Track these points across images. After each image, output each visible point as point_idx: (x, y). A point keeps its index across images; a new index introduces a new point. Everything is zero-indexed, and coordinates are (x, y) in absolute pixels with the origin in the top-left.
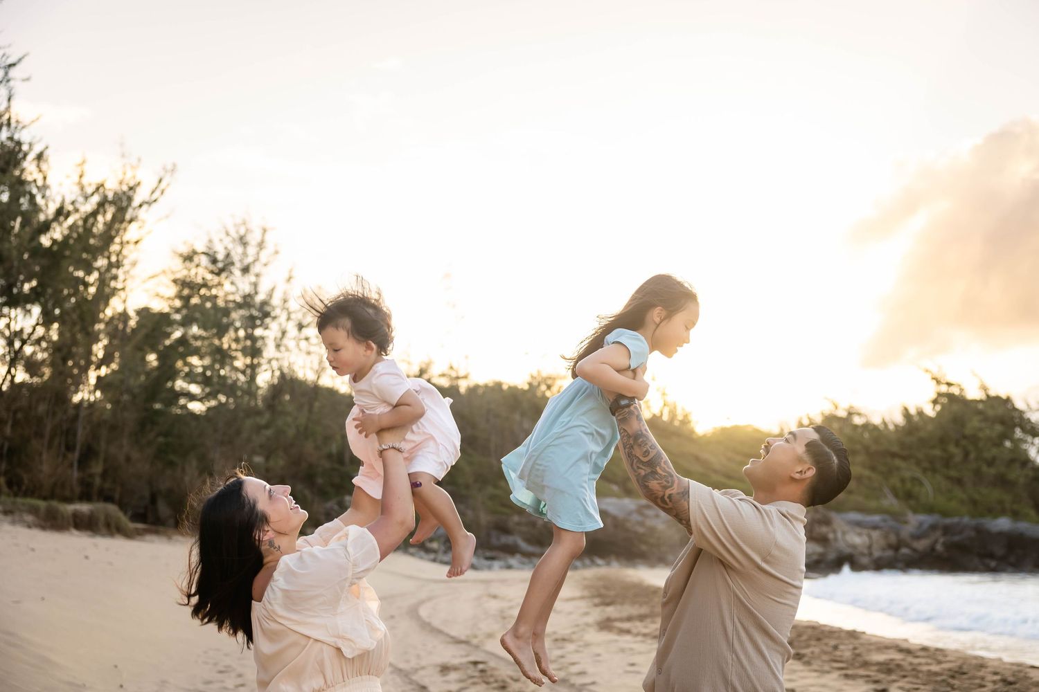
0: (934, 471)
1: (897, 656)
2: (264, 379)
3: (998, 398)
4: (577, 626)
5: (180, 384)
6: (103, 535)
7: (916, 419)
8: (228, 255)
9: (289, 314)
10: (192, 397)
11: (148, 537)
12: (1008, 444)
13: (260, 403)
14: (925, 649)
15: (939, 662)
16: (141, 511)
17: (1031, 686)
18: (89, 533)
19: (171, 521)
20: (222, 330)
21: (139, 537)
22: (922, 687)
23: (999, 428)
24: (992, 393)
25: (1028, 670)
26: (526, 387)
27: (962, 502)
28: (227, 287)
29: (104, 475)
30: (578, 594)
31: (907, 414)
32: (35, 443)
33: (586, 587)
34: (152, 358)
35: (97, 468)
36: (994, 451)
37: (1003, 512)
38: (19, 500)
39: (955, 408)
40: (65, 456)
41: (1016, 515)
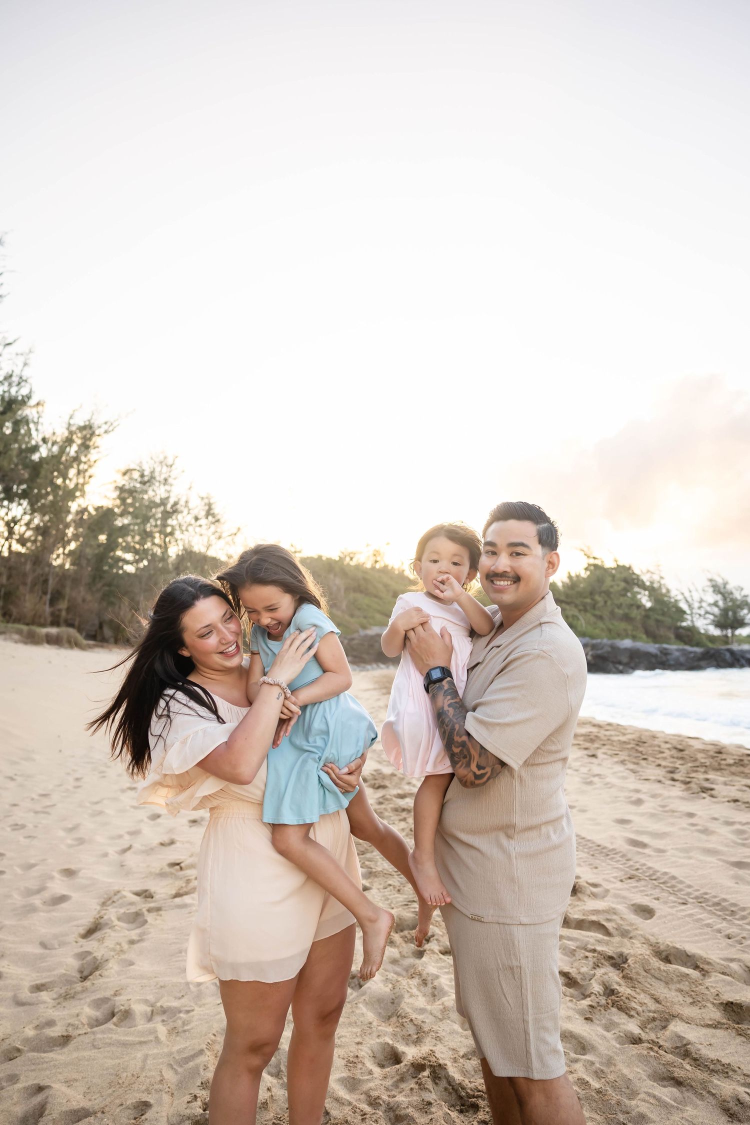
0: (586, 611)
1: (595, 730)
2: (174, 551)
3: (624, 567)
4: (373, 708)
5: (119, 553)
6: (66, 648)
7: (575, 579)
8: (152, 472)
9: (189, 510)
10: (127, 562)
11: (97, 650)
12: (629, 594)
13: (170, 566)
14: (610, 724)
15: (624, 734)
16: (93, 633)
17: (696, 753)
18: (57, 646)
19: (112, 640)
20: (146, 519)
21: (90, 650)
22: (620, 753)
23: (623, 584)
24: (621, 564)
25: (688, 740)
26: (337, 559)
27: (602, 630)
28: (151, 493)
29: (68, 610)
30: (371, 686)
31: (570, 577)
32: (21, 588)
33: (376, 682)
34: (103, 538)
35: (63, 605)
36: (622, 600)
37: (627, 636)
38: (10, 625)
39: (598, 572)
40: (41, 598)
41: (634, 638)
